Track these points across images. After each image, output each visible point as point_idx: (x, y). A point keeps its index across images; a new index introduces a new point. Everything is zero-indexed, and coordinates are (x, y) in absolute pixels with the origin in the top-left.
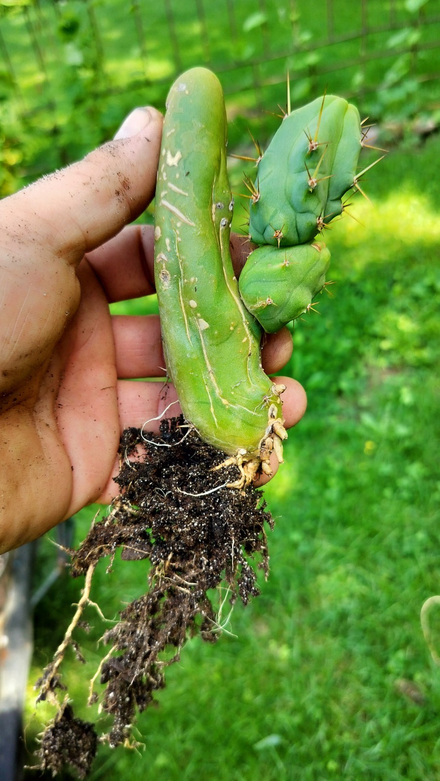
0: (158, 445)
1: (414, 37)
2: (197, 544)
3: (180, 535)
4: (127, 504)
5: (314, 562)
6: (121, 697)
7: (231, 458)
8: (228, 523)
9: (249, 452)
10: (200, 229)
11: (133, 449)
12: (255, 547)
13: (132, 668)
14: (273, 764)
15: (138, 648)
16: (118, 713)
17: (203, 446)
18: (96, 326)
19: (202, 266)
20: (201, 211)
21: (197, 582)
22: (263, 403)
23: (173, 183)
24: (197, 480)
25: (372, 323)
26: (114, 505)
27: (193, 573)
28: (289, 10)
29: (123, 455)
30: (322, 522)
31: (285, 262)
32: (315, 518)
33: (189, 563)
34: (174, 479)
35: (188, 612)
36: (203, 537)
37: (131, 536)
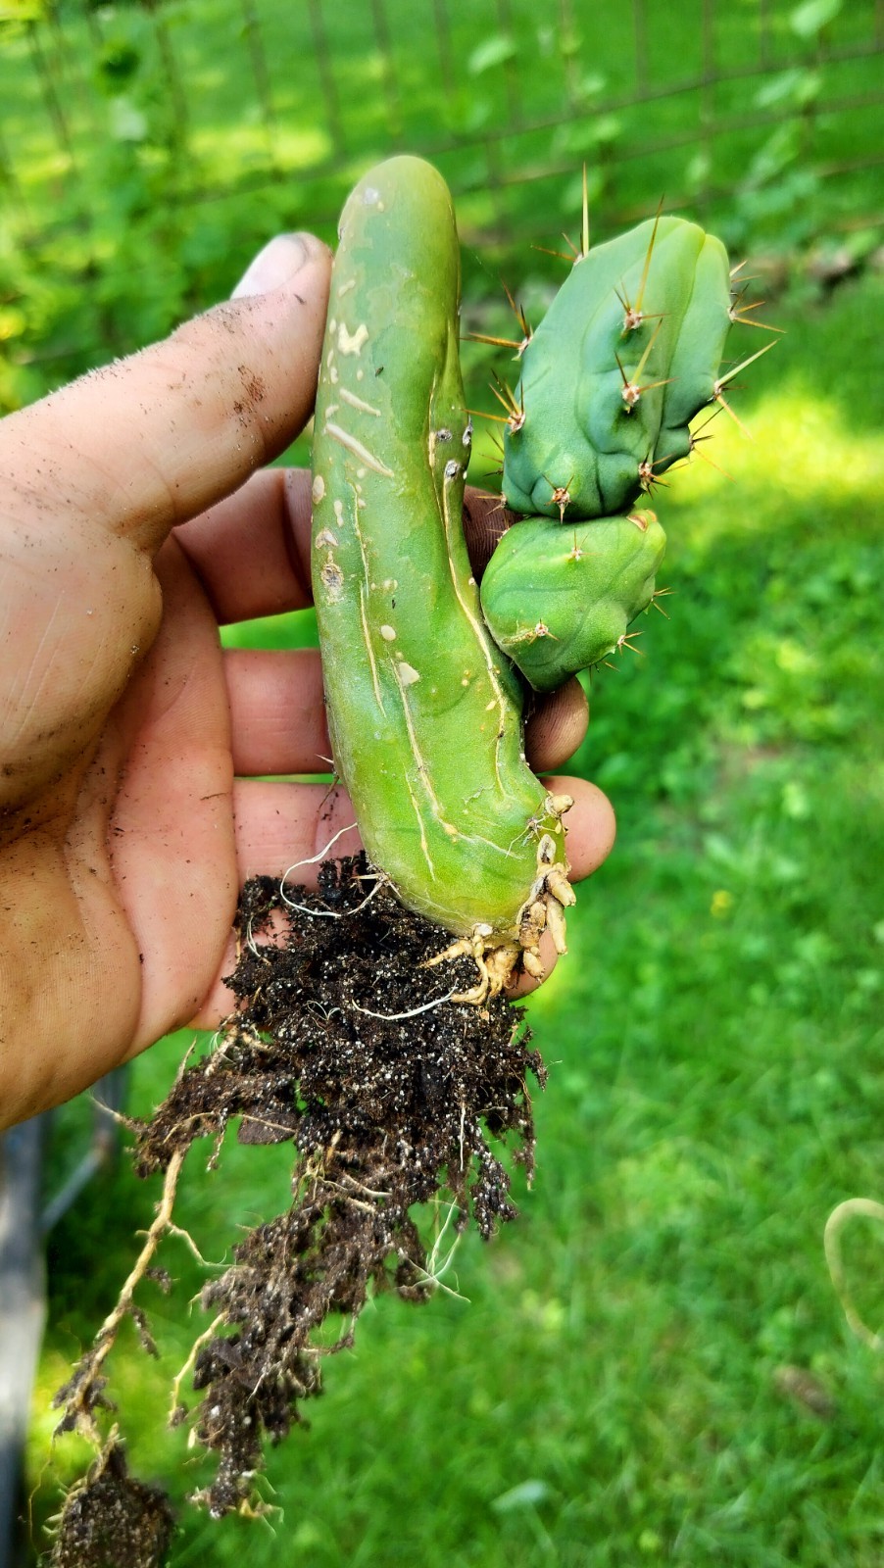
0: (315, 913)
1: (807, 86)
2: (389, 1117)
3: (355, 1097)
4: (250, 1032)
5: (612, 1135)
6: (233, 1417)
7: (463, 942)
8: (453, 1075)
9: (496, 930)
10: (403, 483)
11: (264, 920)
12: (508, 1122)
13: (257, 1360)
14: (531, 1538)
15: (270, 1321)
16: (227, 1449)
17: (406, 916)
18: (193, 671)
19: (407, 557)
20: (405, 447)
21: (391, 1189)
22: (525, 833)
23: (350, 390)
24: (392, 986)
25: (726, 656)
26: (224, 1032)
27: (381, 1172)
28: (559, 33)
29: (244, 931)
30: (627, 1053)
31: (573, 552)
32: (614, 1046)
33: (373, 1152)
34: (345, 983)
35: (372, 1251)
36: (403, 1103)
37: (258, 1096)
